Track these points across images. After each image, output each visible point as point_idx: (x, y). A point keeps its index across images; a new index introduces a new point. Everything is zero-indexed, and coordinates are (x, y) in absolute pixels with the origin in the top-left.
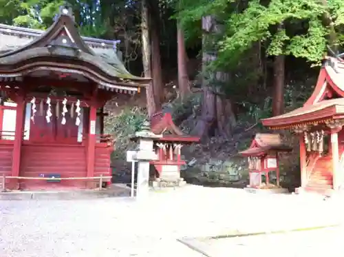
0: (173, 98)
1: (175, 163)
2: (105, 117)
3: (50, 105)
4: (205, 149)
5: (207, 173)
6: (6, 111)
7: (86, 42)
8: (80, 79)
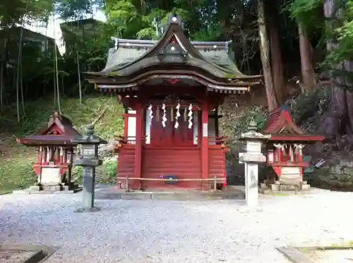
0: (298, 93)
1: (296, 165)
2: (219, 119)
3: (165, 111)
4: (336, 149)
5: (338, 176)
6: (130, 119)
7: (195, 47)
8: (191, 84)
